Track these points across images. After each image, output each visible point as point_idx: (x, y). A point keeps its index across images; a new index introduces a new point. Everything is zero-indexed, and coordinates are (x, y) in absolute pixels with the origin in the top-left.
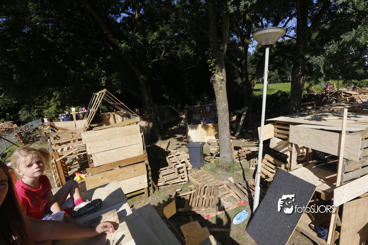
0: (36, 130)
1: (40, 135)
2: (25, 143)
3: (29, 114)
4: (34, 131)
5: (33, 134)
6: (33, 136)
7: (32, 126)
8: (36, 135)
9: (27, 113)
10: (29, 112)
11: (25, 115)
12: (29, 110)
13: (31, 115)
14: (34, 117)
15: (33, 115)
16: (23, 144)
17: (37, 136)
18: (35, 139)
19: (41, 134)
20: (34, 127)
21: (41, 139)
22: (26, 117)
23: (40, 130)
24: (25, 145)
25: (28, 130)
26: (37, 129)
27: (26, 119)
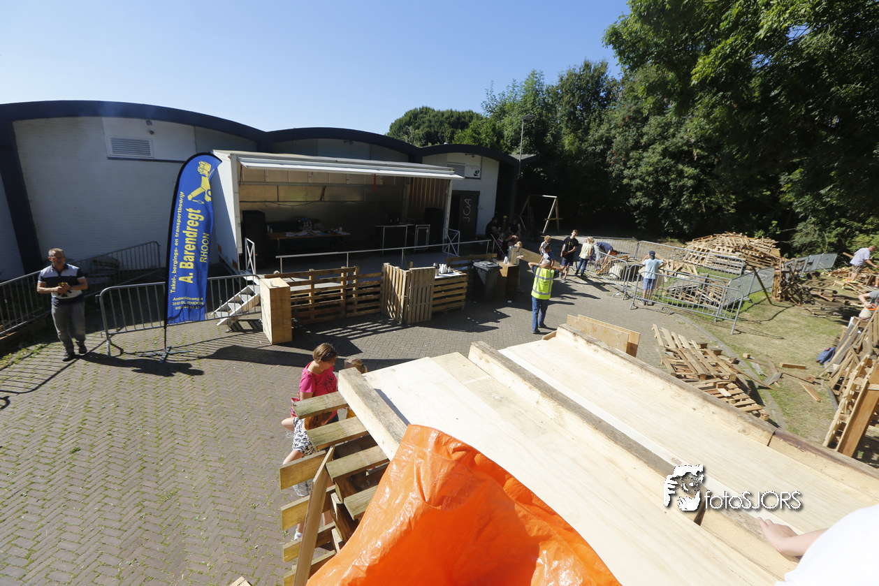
0: (814, 278)
1: (819, 294)
2: (782, 297)
3: (816, 236)
4: (809, 276)
5: (804, 282)
6: (804, 289)
7: (811, 264)
8: (811, 289)
9: (815, 231)
10: (820, 230)
11: (807, 234)
12: (823, 225)
13: (820, 240)
14: (824, 244)
15: (823, 241)
16: (779, 298)
17: (813, 292)
18: (804, 296)
19: (823, 290)
20: (814, 268)
21: (819, 302)
22: (807, 240)
23: (823, 280)
24: (781, 301)
25: (798, 271)
26: (817, 274)
27: (803, 245)
